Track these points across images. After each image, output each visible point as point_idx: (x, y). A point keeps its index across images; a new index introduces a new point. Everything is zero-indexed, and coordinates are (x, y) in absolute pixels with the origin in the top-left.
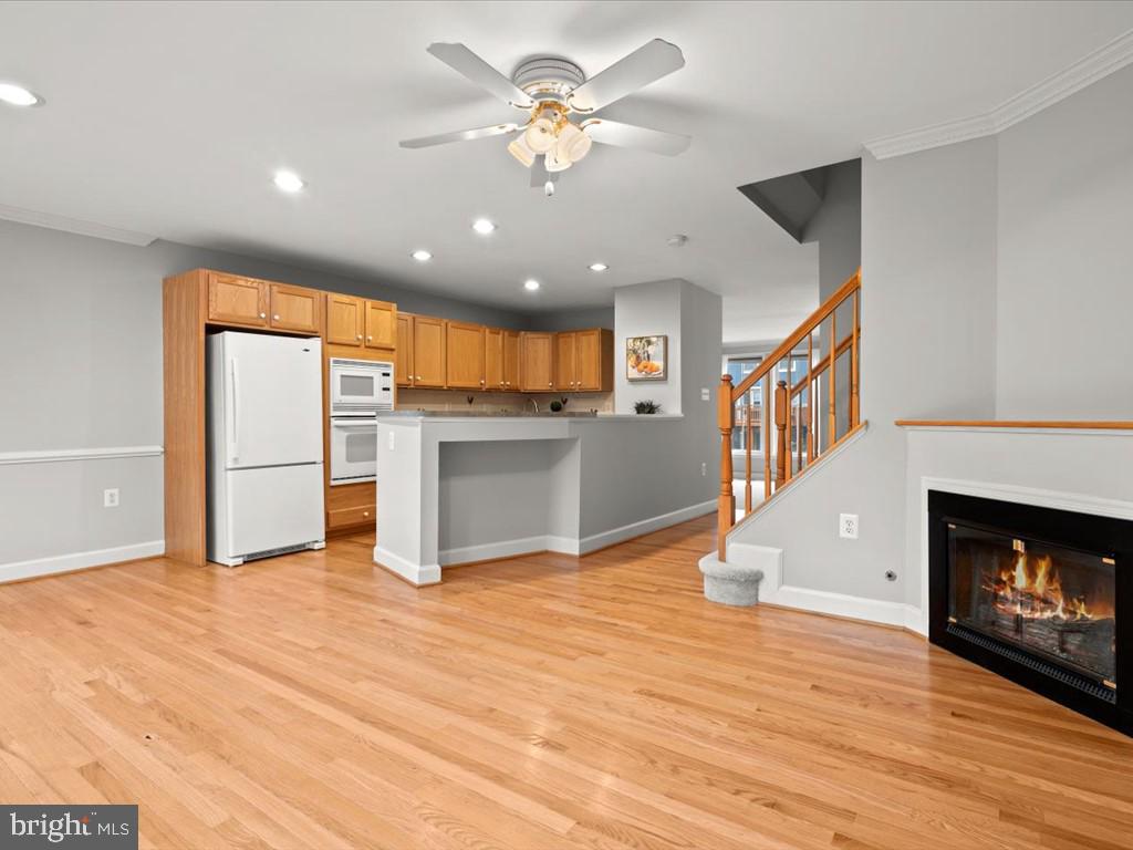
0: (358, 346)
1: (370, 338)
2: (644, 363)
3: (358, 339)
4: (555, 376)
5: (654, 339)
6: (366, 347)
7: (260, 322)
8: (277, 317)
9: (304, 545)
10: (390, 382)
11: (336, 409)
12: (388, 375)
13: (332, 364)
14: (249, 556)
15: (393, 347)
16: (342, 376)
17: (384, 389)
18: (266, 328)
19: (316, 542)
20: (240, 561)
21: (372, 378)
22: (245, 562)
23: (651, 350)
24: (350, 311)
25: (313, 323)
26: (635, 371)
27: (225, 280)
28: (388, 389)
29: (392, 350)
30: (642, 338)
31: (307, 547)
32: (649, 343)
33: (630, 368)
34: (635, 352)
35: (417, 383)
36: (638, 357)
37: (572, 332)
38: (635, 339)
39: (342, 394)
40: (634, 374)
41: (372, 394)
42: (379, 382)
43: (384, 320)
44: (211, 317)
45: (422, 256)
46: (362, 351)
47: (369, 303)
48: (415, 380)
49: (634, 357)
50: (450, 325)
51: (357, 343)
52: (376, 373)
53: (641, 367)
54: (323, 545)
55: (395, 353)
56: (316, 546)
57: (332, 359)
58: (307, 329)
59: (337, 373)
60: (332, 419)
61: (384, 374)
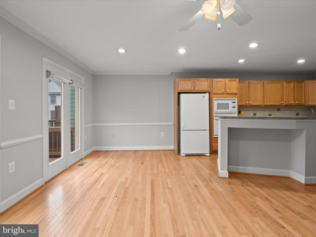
0: (224, 94)
1: (228, 91)
3: (223, 92)
6: (227, 94)
7: (192, 90)
8: (196, 88)
9: (203, 154)
10: (236, 105)
11: (215, 114)
12: (235, 102)
13: (214, 100)
14: (187, 154)
15: (237, 93)
16: (217, 104)
17: (233, 107)
18: (194, 91)
19: (207, 154)
20: (184, 155)
21: (228, 104)
22: (186, 156)
24: (220, 83)
25: (208, 88)
27: (182, 80)
28: (235, 107)
29: (237, 94)
31: (204, 155)
35: (250, 104)
39: (218, 109)
41: (228, 109)
42: (231, 104)
43: (233, 85)
44: (179, 90)
45: (241, 61)
46: (225, 95)
47: (227, 80)
48: (249, 103)
50: (265, 83)
51: (223, 93)
52: (230, 102)
54: (209, 155)
55: (238, 95)
56: (207, 155)
57: (214, 99)
58: (206, 90)
59: (215, 103)
60: (214, 117)
61: (233, 102)
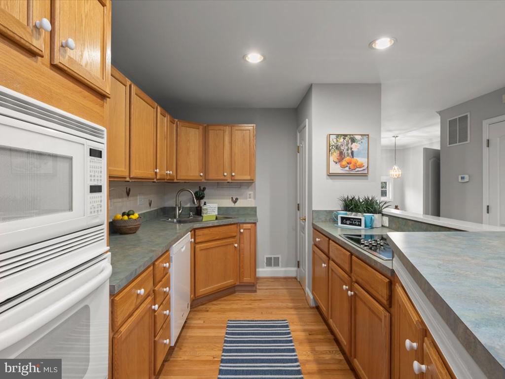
2: (347, 159)
4: (205, 167)
5: (357, 137)
23: (355, 147)
26: (338, 166)
30: (345, 136)
32: (353, 140)
33: (332, 163)
34: (337, 147)
36: (341, 153)
37: (226, 125)
38: (338, 136)
40: (336, 168)
49: (338, 152)
53: (344, 163)
